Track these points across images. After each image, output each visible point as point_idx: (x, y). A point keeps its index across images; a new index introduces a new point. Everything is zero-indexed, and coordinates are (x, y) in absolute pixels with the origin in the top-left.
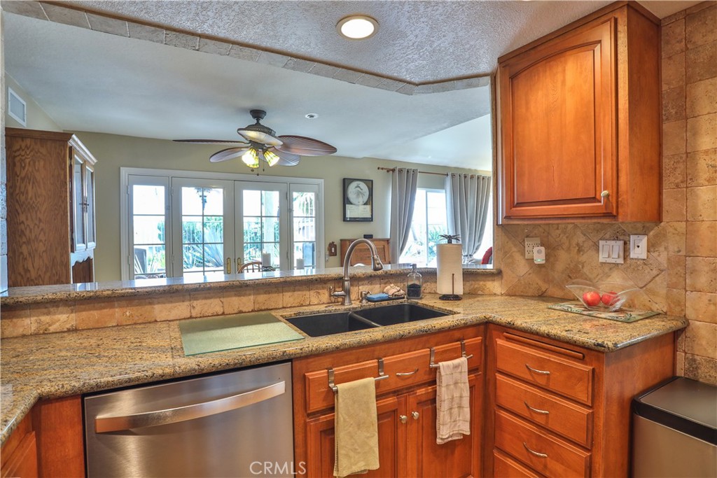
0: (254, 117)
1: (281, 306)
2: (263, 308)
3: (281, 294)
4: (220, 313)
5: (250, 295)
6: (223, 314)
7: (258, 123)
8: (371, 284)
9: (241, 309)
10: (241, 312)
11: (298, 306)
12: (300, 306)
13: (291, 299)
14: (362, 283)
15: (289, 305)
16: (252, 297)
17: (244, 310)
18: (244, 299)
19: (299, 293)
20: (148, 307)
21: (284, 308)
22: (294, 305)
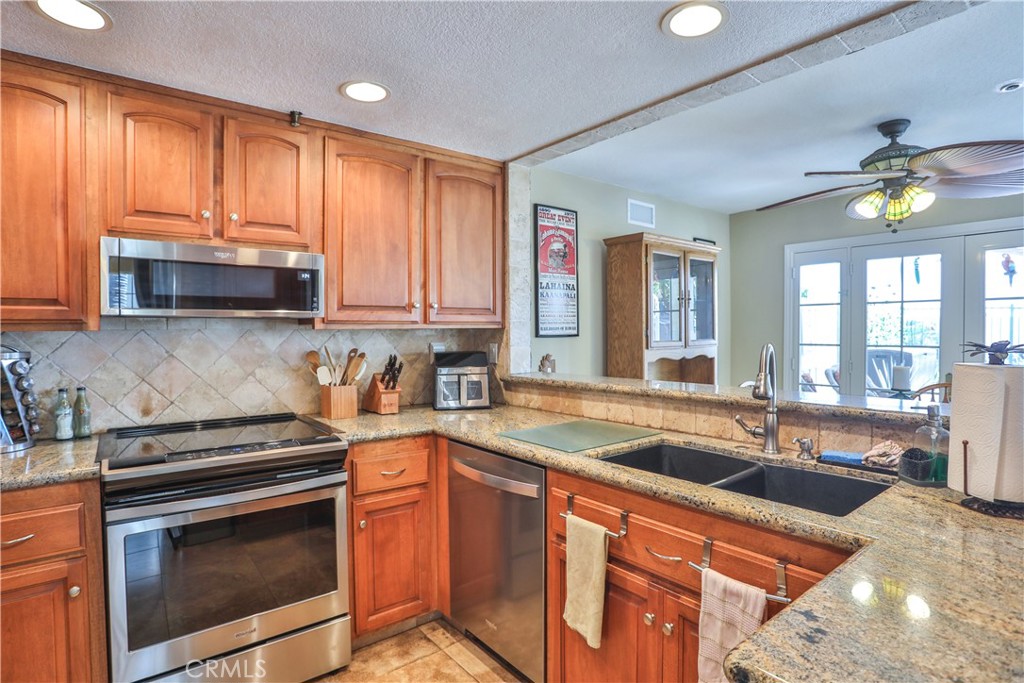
0: (885, 135)
1: (693, 432)
2: (673, 428)
3: (694, 415)
4: (630, 422)
5: (658, 408)
6: (633, 424)
7: (894, 143)
8: (848, 432)
9: (649, 422)
10: (649, 426)
11: (715, 437)
12: (718, 438)
13: (706, 425)
14: (828, 425)
15: (703, 433)
16: (661, 411)
17: (653, 425)
18: (653, 412)
19: (718, 418)
20: (578, 401)
21: (697, 434)
22: (709, 434)
